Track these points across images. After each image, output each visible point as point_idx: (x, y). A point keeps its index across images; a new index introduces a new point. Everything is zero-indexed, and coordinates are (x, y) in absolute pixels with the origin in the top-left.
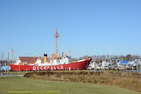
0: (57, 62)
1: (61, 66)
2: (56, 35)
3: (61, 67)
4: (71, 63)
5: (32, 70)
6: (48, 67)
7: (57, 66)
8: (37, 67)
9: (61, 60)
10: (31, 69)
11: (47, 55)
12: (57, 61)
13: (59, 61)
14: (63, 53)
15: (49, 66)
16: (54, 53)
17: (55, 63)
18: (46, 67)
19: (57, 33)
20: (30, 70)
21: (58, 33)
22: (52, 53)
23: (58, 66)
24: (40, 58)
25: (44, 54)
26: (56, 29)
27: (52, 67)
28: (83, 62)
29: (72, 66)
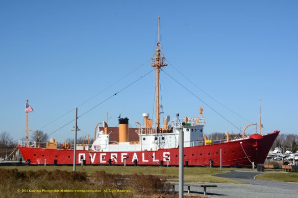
0: (156, 141)
1: (164, 153)
3: (164, 156)
4: (204, 144)
5: (57, 163)
6: (122, 154)
7: (152, 152)
8: (91, 155)
9: (168, 137)
10: (56, 161)
11: (129, 121)
12: (156, 139)
13: (163, 138)
14: (178, 115)
15: (126, 154)
17: (149, 143)
18: (116, 155)
19: (159, 55)
20: (53, 163)
21: (161, 56)
22: (144, 115)
23: (154, 154)
24: (106, 129)
25: (120, 117)
26: (158, 45)
27: (135, 155)
28: (241, 143)
29: (201, 154)
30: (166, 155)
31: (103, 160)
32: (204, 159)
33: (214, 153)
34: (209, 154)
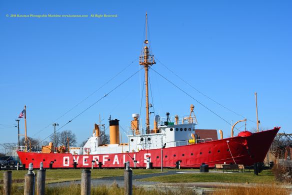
1: (145, 155)
2: (144, 61)
3: (145, 158)
6: (104, 157)
7: (133, 153)
8: (74, 158)
9: (154, 137)
12: (142, 140)
13: (149, 139)
14: (168, 114)
15: (108, 156)
16: (138, 115)
17: (136, 145)
18: (98, 157)
19: (147, 52)
22: (134, 115)
23: (135, 155)
24: (97, 131)
25: (110, 119)
26: (145, 42)
27: (116, 157)
28: (228, 141)
29: (183, 155)
30: (147, 156)
31: (85, 163)
32: (187, 160)
33: (197, 154)
34: (192, 154)
